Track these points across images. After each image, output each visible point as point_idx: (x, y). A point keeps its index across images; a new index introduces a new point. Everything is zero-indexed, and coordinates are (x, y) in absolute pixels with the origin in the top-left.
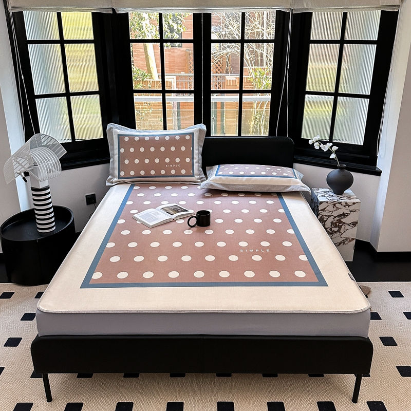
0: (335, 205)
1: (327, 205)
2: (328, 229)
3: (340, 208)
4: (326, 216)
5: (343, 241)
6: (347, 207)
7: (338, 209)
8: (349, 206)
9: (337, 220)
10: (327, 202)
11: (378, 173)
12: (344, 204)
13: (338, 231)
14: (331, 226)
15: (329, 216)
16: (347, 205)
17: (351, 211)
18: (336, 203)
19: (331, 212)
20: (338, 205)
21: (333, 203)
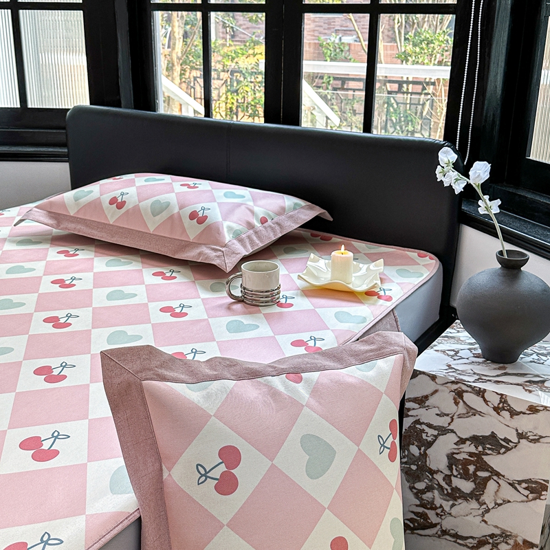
0: (459, 394)
1: (432, 386)
2: (439, 478)
3: (480, 413)
4: (430, 426)
5: (492, 536)
6: (506, 414)
7: (472, 412)
8: (513, 413)
9: (471, 454)
10: (433, 378)
12: (495, 401)
13: (476, 495)
14: (450, 468)
15: (443, 431)
16: (503, 406)
17: (520, 436)
18: (464, 388)
19: (448, 415)
20: (471, 399)
21: (455, 387)
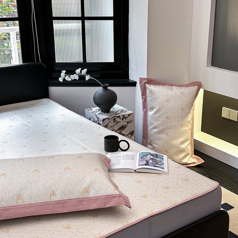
0: (115, 120)
1: (109, 121)
3: (119, 122)
6: (124, 119)
7: (118, 122)
8: (126, 118)
10: (109, 118)
11: (134, 84)
12: (122, 117)
16: (124, 117)
17: (128, 123)
18: (115, 117)
19: (112, 126)
20: (117, 120)
21: (114, 118)
